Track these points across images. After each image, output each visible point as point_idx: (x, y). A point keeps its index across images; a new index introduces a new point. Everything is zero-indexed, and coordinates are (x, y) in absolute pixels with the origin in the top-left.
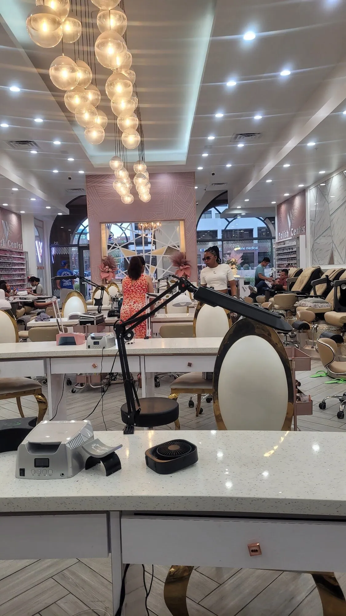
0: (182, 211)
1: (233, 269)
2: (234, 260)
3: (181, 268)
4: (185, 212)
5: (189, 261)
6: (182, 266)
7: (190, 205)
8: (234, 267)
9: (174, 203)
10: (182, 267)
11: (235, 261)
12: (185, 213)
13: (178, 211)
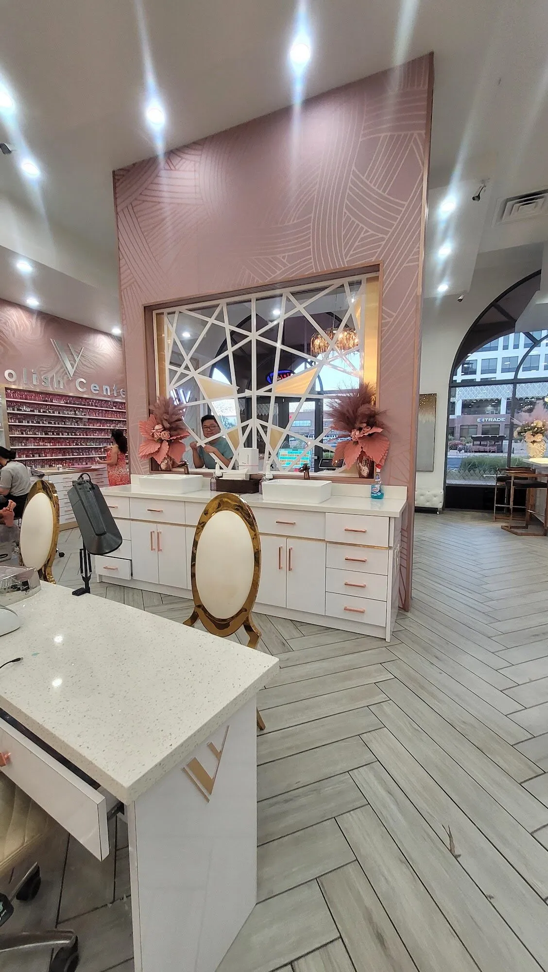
0: (371, 232)
1: (535, 444)
2: (540, 425)
3: (356, 434)
4: (381, 236)
5: (385, 412)
6: (360, 429)
7: (403, 206)
8: (540, 440)
9: (345, 210)
10: (358, 433)
11: (544, 426)
12: (382, 239)
13: (359, 233)
